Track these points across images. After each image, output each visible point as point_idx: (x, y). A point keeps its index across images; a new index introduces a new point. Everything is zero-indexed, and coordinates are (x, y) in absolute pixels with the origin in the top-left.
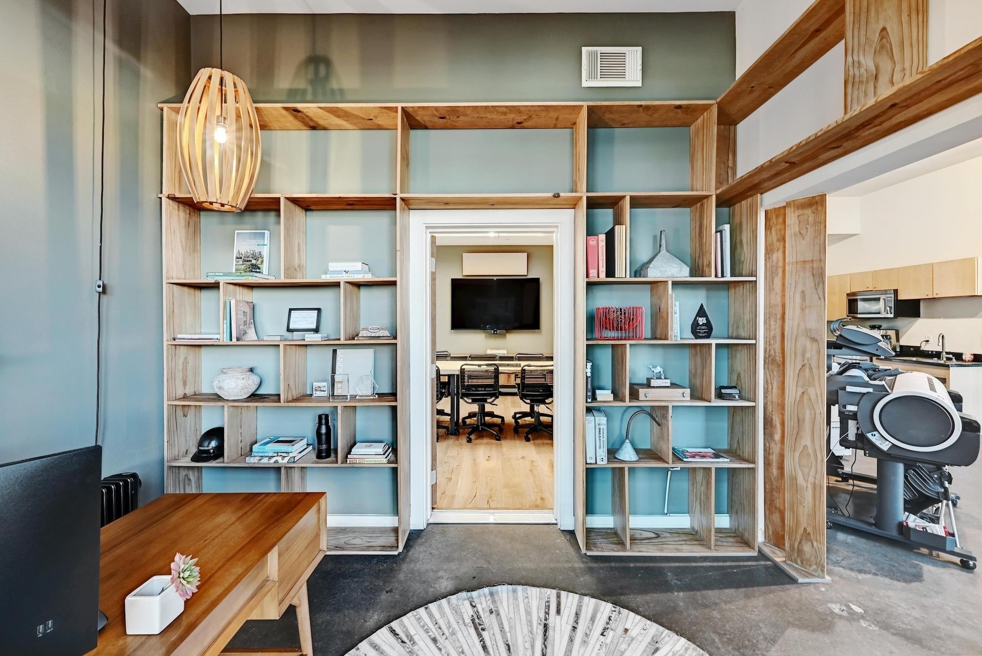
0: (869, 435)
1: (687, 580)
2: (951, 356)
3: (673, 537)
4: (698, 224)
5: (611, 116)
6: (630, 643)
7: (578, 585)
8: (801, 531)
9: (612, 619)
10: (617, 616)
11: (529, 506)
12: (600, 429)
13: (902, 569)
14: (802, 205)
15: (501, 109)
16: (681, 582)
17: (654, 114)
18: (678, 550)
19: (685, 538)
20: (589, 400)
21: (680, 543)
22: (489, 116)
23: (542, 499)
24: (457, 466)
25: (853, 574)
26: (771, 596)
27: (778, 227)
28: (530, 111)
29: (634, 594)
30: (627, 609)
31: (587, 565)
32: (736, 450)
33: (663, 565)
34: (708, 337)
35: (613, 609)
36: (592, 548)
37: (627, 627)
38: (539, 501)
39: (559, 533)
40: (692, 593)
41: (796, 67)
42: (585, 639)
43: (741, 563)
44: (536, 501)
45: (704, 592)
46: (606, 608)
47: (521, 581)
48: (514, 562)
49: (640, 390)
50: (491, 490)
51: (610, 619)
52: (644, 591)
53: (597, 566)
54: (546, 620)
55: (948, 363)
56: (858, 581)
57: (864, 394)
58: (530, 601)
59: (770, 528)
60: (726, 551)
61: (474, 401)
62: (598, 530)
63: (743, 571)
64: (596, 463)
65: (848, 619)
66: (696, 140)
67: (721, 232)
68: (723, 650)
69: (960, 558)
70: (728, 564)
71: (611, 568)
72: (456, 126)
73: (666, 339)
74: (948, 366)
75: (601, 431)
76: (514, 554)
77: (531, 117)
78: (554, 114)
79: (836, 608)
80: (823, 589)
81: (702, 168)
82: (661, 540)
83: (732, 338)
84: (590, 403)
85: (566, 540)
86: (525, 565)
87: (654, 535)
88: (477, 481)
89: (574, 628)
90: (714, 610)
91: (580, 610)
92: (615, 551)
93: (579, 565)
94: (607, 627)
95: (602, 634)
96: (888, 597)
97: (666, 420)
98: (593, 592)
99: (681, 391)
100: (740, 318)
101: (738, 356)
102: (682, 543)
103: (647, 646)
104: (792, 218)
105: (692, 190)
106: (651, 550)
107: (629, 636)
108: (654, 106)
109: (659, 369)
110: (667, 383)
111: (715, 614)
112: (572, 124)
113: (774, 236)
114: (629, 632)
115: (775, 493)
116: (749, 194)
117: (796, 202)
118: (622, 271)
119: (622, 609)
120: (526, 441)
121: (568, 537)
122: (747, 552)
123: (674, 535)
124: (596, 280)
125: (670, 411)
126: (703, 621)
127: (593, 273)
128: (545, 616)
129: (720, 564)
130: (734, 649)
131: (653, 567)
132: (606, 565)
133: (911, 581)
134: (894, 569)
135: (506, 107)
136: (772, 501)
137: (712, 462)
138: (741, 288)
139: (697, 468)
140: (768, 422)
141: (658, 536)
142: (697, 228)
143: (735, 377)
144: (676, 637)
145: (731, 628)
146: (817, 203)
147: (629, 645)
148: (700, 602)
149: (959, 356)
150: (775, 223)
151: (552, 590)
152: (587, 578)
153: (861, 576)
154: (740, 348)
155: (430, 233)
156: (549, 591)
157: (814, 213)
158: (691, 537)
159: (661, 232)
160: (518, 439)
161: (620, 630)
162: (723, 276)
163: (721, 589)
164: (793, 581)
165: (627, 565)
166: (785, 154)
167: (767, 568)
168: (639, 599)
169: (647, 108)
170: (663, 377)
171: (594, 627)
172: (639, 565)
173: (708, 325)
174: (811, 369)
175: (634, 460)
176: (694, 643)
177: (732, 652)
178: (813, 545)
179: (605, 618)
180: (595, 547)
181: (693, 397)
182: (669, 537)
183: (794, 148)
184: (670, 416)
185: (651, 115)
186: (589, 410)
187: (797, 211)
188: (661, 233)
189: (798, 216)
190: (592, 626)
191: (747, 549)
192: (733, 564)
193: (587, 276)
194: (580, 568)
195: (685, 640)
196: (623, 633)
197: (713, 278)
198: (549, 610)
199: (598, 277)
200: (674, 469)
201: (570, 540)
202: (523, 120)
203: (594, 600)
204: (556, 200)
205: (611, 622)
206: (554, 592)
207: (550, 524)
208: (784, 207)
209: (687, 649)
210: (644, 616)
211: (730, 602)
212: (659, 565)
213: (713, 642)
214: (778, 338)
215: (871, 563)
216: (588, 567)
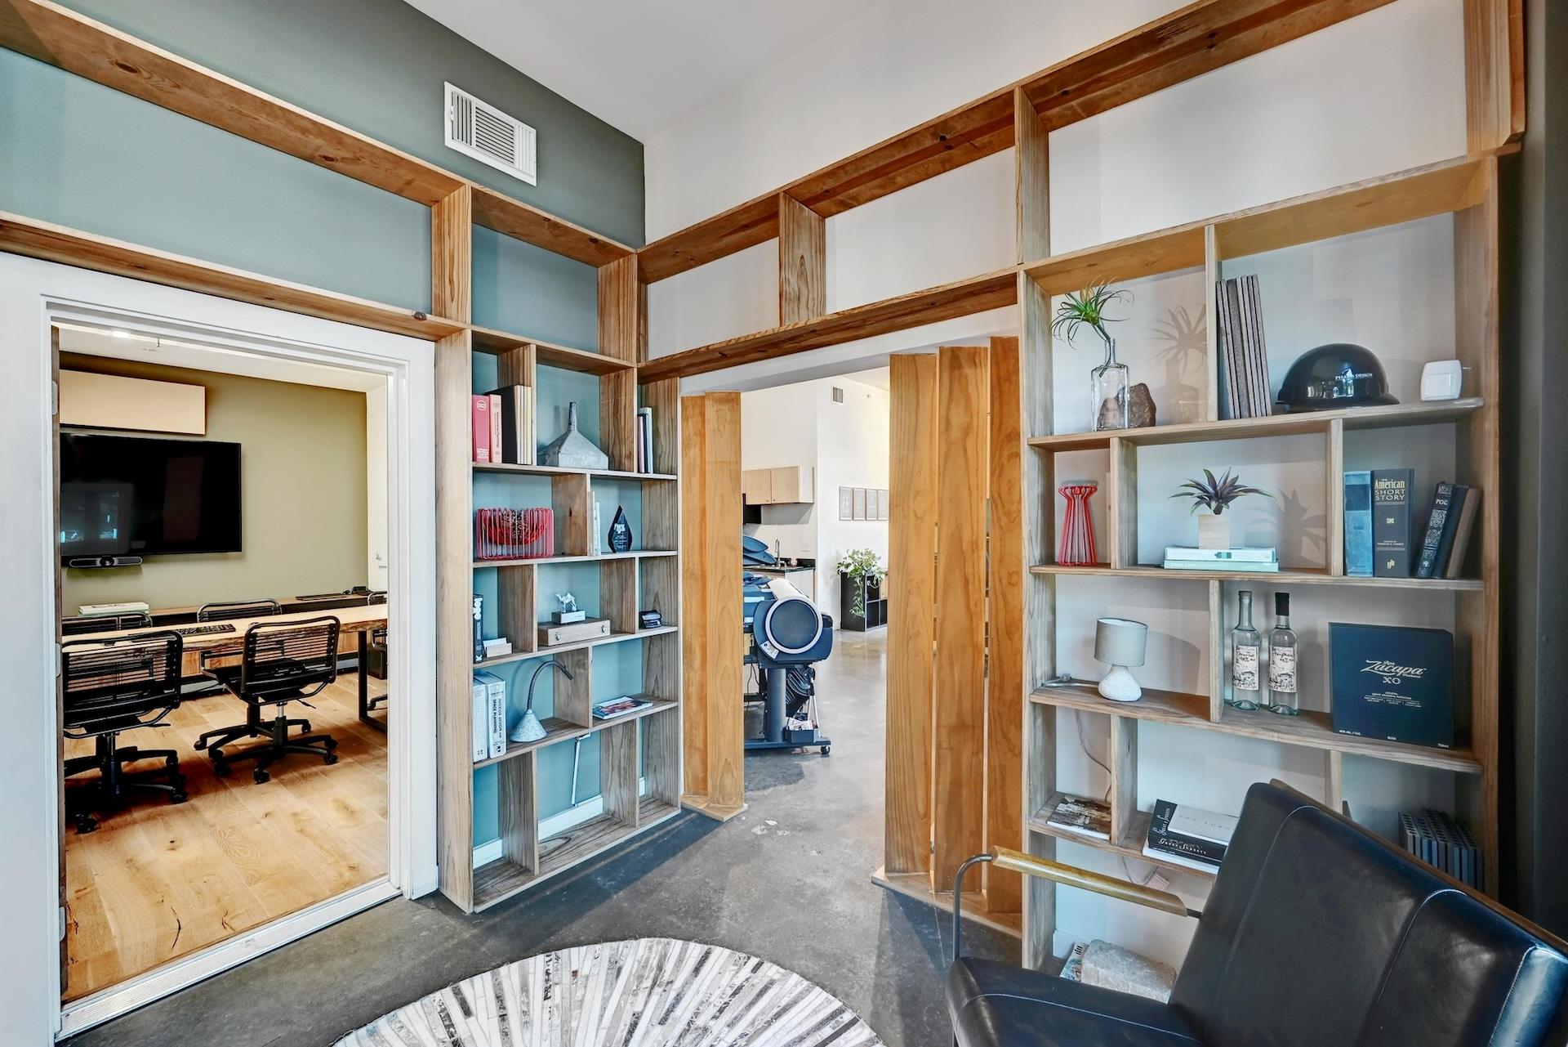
0: (762, 646)
1: (621, 875)
2: (783, 562)
3: (587, 833)
4: (612, 400)
5: (501, 215)
6: (586, 984)
7: (481, 960)
8: (722, 763)
9: (550, 972)
10: (555, 965)
11: (330, 890)
12: (495, 701)
13: (790, 772)
14: (719, 399)
15: (300, 121)
16: (615, 880)
17: (560, 235)
18: (599, 845)
19: (602, 827)
20: (479, 659)
21: (598, 835)
22: (263, 119)
23: (352, 868)
24: (77, 892)
25: (760, 793)
26: (706, 847)
27: (695, 419)
28: (361, 150)
29: (566, 925)
30: (565, 947)
31: (483, 927)
32: (653, 692)
33: (587, 872)
34: (628, 549)
35: (547, 959)
36: (483, 898)
37: (574, 969)
38: (347, 875)
39: (411, 906)
40: (632, 886)
41: (719, 250)
42: (526, 1018)
43: (669, 828)
44: (341, 875)
45: (643, 879)
46: (537, 964)
47: (378, 1012)
48: (346, 993)
49: (550, 631)
50: (219, 901)
51: (548, 974)
52: (575, 916)
53: (499, 919)
54: (452, 1035)
55: (783, 569)
56: (766, 798)
57: (759, 603)
58: (411, 1029)
59: (690, 774)
60: (651, 822)
61: (91, 729)
62: (481, 871)
63: (674, 835)
64: (489, 757)
65: (768, 836)
66: (608, 288)
67: (644, 416)
68: (683, 926)
69: (820, 747)
70: (656, 835)
71: (521, 911)
72: (159, 99)
73: (584, 553)
74: (783, 572)
75: (497, 704)
76: (339, 980)
77: (359, 159)
78: (406, 175)
79: (757, 830)
80: (744, 818)
81: (617, 328)
82: (574, 843)
83: (646, 550)
84: (479, 662)
85: (430, 911)
86: (371, 984)
87: (563, 841)
88: (165, 900)
89: (503, 1017)
90: (661, 891)
91: (501, 989)
92: (518, 886)
93: (467, 934)
94: (548, 985)
95: (546, 998)
96: (788, 801)
97: (584, 668)
98: (508, 955)
99: (599, 624)
100: (657, 525)
101: (655, 571)
102: (601, 834)
103: (607, 974)
104: (711, 410)
105: (603, 354)
106: (566, 862)
107: (581, 977)
108: (566, 228)
109: (569, 598)
110: (581, 616)
111: (664, 894)
112: (431, 201)
113: (691, 429)
114: (579, 974)
115: (694, 732)
116: (669, 375)
117: (715, 395)
118: (527, 456)
119: (559, 953)
120: (258, 783)
121: (432, 904)
122: (670, 812)
123: (588, 829)
124: (488, 465)
125: (590, 655)
126: (655, 909)
127: (483, 453)
128: (448, 1032)
129: (649, 839)
130: (693, 918)
131: (577, 880)
132: (512, 910)
133: (798, 780)
134: (785, 775)
135: (315, 123)
136: (692, 741)
137: (635, 712)
138: (658, 487)
139: (614, 726)
140: (688, 648)
141: (568, 840)
142: (611, 406)
143: (651, 599)
144: (634, 942)
145: (683, 900)
146: (731, 400)
147: (585, 987)
148: (644, 892)
149: (787, 560)
150: (692, 413)
151: (443, 991)
152: (492, 943)
153: (766, 792)
154: (657, 562)
155: (53, 319)
156: (437, 995)
157: (730, 410)
158: (608, 823)
159: (571, 403)
160: (234, 785)
161: (567, 977)
162: (646, 472)
163: (659, 865)
164: (718, 823)
165: (540, 896)
166: (723, 345)
167: (693, 821)
168: (576, 928)
169: (556, 225)
170: (574, 608)
171: (531, 997)
172: (557, 887)
173: (628, 534)
174: (730, 580)
175: (542, 736)
176: (655, 937)
177: (692, 922)
178: (733, 776)
179: (541, 976)
180: (487, 895)
181: (614, 631)
182: (583, 835)
183: (733, 342)
184: (590, 661)
185: (556, 236)
186: (478, 675)
187: (715, 406)
188: (571, 406)
189: (717, 411)
190: (528, 997)
191: (670, 809)
192: (662, 832)
193: (474, 459)
194: (474, 936)
195: (646, 939)
196: (572, 978)
197: (635, 474)
198: (450, 1021)
199: (490, 461)
200: (584, 737)
201: (437, 907)
202: (339, 158)
203: (515, 965)
204: (418, 325)
205: (551, 976)
206: (448, 991)
207: (387, 901)
208: (702, 398)
209: (650, 948)
210: (589, 944)
211: (673, 874)
212: (582, 874)
213: (672, 923)
214: (697, 547)
215: (770, 777)
216: (486, 929)
